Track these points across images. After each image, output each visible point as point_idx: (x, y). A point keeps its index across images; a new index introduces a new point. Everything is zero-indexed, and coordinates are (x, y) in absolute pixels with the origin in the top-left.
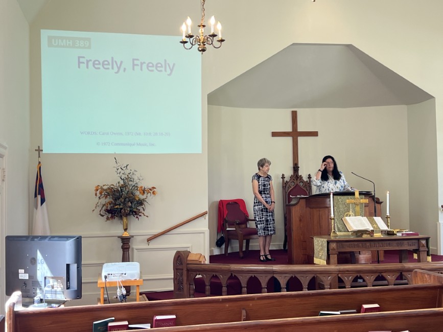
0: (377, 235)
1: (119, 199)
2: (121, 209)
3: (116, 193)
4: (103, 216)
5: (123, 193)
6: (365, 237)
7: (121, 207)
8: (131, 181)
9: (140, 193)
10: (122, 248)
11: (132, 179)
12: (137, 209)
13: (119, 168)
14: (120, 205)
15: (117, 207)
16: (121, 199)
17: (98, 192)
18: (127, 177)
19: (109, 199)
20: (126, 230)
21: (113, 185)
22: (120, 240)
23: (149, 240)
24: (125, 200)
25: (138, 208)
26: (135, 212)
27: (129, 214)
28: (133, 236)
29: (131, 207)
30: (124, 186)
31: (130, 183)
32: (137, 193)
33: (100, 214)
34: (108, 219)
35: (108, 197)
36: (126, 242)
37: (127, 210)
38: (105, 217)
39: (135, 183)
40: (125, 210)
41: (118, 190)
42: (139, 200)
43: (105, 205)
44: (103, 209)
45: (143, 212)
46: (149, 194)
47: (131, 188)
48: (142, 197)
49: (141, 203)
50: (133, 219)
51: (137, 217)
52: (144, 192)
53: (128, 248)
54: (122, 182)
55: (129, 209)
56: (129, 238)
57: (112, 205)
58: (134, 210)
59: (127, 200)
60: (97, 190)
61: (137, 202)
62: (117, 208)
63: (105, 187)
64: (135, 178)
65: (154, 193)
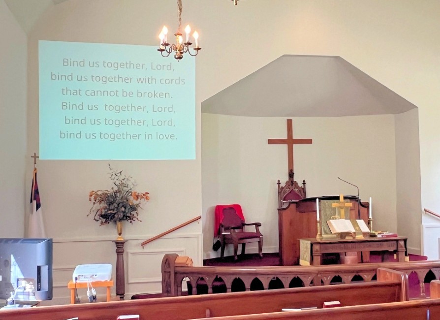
0: (360, 237)
1: (111, 204)
2: (115, 214)
3: (110, 199)
4: (97, 221)
5: (117, 198)
6: (348, 238)
7: (115, 212)
8: (125, 187)
9: (134, 198)
10: (116, 252)
11: (126, 185)
12: (131, 214)
13: (114, 173)
14: (113, 210)
15: (110, 212)
16: (115, 204)
17: (92, 198)
18: (121, 183)
19: (103, 205)
20: (120, 234)
21: (107, 191)
22: (114, 245)
23: (143, 244)
24: (118, 205)
26: (129, 217)
27: (123, 219)
28: (127, 241)
29: (124, 212)
30: (119, 191)
31: (125, 189)
32: (131, 198)
33: (95, 219)
34: (102, 223)
35: (103, 202)
36: (120, 246)
38: (100, 222)
39: (129, 188)
40: (118, 215)
41: (112, 195)
42: (133, 205)
43: (99, 210)
44: (98, 213)
45: (137, 217)
46: (143, 199)
47: (125, 194)
48: (135, 202)
49: (134, 208)
50: (127, 223)
51: (131, 222)
52: (138, 198)
53: (122, 252)
54: (116, 188)
55: (122, 214)
56: (124, 243)
57: (106, 211)
58: (128, 215)
59: (121, 205)
60: (91, 196)
61: (131, 207)
63: (99, 193)
64: (130, 183)
65: (147, 198)
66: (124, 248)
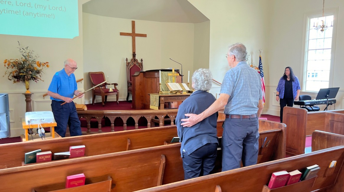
1: (22, 69)
2: (25, 76)
3: (20, 65)
4: (11, 80)
5: (25, 65)
7: (24, 74)
8: (30, 57)
9: (38, 65)
10: (26, 101)
13: (22, 48)
16: (24, 69)
17: (6, 64)
18: (27, 55)
19: (15, 69)
20: (28, 89)
21: (18, 60)
22: (24, 96)
23: (44, 96)
24: (27, 70)
25: (36, 75)
26: (34, 78)
27: (30, 79)
28: (33, 93)
29: (31, 75)
30: (26, 60)
31: (30, 59)
32: (35, 66)
33: (9, 79)
34: (15, 82)
35: (14, 67)
36: (28, 97)
37: (29, 76)
38: (13, 81)
39: (33, 59)
40: (27, 76)
41: (21, 63)
43: (12, 73)
44: (12, 75)
45: (40, 78)
46: (44, 66)
47: (30, 62)
48: (39, 68)
49: (38, 72)
50: (32, 82)
51: (36, 81)
52: (40, 65)
53: (30, 101)
54: (24, 58)
56: (31, 95)
57: (17, 73)
59: (29, 70)
61: (36, 71)
62: (21, 75)
63: (12, 61)
64: (34, 55)
65: (47, 66)
66: (31, 98)
